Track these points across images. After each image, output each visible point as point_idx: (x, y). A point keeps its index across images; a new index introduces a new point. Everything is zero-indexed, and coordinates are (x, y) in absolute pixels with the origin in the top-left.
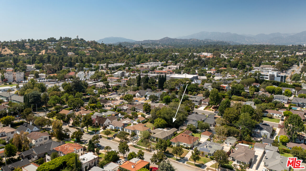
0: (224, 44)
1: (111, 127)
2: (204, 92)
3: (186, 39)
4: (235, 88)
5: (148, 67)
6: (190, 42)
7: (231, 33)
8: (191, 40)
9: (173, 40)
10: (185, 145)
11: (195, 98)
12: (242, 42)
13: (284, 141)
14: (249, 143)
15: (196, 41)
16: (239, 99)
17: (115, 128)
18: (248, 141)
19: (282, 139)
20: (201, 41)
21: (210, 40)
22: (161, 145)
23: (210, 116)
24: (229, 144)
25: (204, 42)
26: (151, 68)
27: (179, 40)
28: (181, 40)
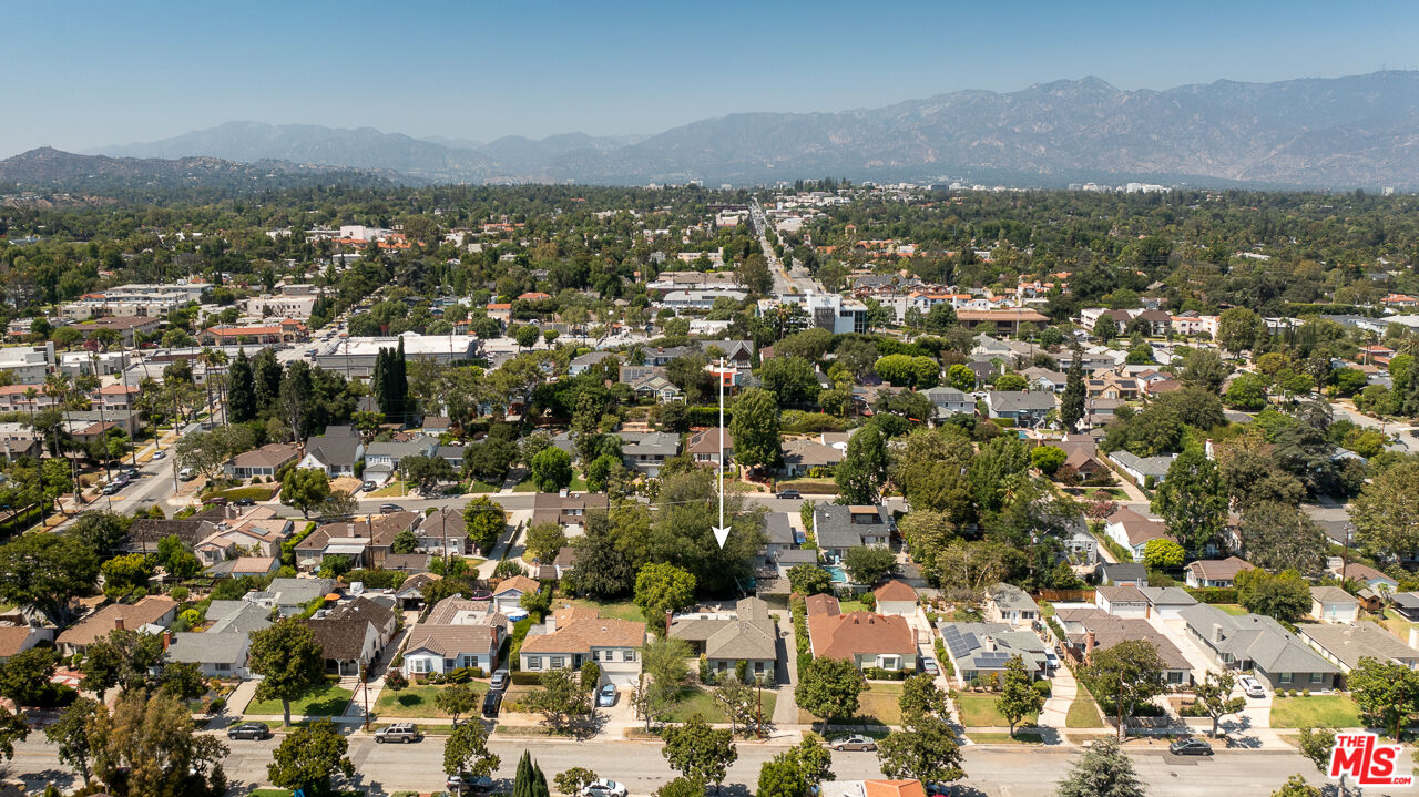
0: (363, 181)
1: (424, 666)
2: (646, 411)
3: (163, 161)
4: (786, 378)
5: (142, 312)
6: (185, 176)
7: (378, 131)
8: (191, 165)
9: (91, 162)
10: (892, 661)
11: (637, 443)
12: (436, 172)
13: (1171, 559)
14: (1070, 594)
15: (217, 167)
16: (816, 425)
17: (449, 663)
18: (1067, 588)
19: (1163, 554)
20: (242, 168)
21: (287, 162)
22: (840, 687)
23: (827, 515)
24: (1019, 616)
25: (261, 174)
26: (165, 318)
27: (121, 162)
28: (133, 163)
